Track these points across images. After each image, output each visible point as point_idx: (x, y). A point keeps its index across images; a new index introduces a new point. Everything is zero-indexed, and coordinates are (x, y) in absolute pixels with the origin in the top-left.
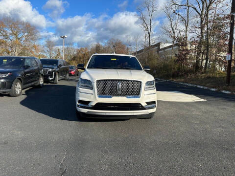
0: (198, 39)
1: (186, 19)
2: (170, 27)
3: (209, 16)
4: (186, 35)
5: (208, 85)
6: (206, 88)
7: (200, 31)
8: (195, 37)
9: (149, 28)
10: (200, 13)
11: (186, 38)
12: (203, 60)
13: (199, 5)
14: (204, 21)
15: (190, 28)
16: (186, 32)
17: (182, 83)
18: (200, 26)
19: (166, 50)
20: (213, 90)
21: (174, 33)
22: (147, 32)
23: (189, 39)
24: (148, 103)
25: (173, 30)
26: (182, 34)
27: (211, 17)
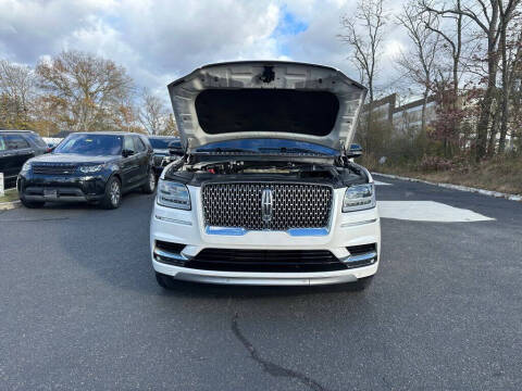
0: (484, 86)
1: (456, 42)
2: (418, 58)
3: (509, 33)
4: (455, 77)
5: (503, 188)
6: (499, 195)
7: (487, 69)
8: (476, 81)
9: (370, 62)
10: (488, 27)
11: (456, 83)
12: (494, 133)
13: (485, 9)
14: (497, 46)
15: (464, 61)
16: (455, 71)
17: (444, 185)
18: (486, 57)
19: (409, 111)
20: (514, 198)
21: (427, 72)
22: (365, 71)
23: (460, 86)
24: (353, 250)
25: (425, 66)
26: (446, 74)
27: (513, 35)
